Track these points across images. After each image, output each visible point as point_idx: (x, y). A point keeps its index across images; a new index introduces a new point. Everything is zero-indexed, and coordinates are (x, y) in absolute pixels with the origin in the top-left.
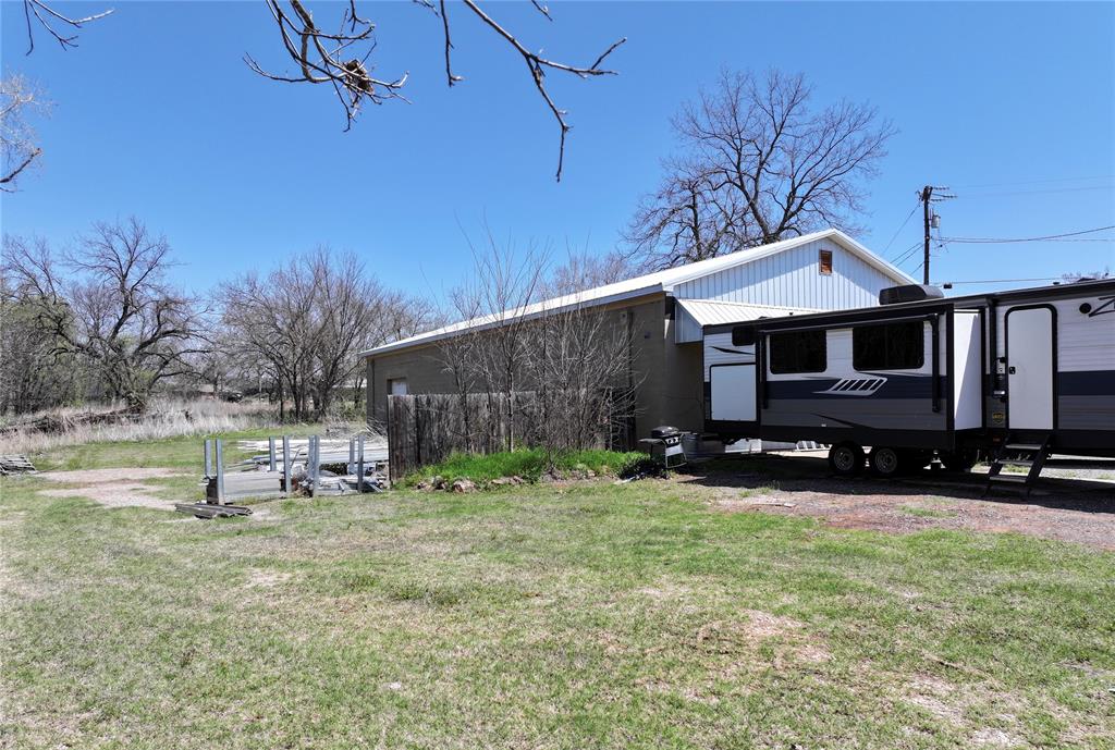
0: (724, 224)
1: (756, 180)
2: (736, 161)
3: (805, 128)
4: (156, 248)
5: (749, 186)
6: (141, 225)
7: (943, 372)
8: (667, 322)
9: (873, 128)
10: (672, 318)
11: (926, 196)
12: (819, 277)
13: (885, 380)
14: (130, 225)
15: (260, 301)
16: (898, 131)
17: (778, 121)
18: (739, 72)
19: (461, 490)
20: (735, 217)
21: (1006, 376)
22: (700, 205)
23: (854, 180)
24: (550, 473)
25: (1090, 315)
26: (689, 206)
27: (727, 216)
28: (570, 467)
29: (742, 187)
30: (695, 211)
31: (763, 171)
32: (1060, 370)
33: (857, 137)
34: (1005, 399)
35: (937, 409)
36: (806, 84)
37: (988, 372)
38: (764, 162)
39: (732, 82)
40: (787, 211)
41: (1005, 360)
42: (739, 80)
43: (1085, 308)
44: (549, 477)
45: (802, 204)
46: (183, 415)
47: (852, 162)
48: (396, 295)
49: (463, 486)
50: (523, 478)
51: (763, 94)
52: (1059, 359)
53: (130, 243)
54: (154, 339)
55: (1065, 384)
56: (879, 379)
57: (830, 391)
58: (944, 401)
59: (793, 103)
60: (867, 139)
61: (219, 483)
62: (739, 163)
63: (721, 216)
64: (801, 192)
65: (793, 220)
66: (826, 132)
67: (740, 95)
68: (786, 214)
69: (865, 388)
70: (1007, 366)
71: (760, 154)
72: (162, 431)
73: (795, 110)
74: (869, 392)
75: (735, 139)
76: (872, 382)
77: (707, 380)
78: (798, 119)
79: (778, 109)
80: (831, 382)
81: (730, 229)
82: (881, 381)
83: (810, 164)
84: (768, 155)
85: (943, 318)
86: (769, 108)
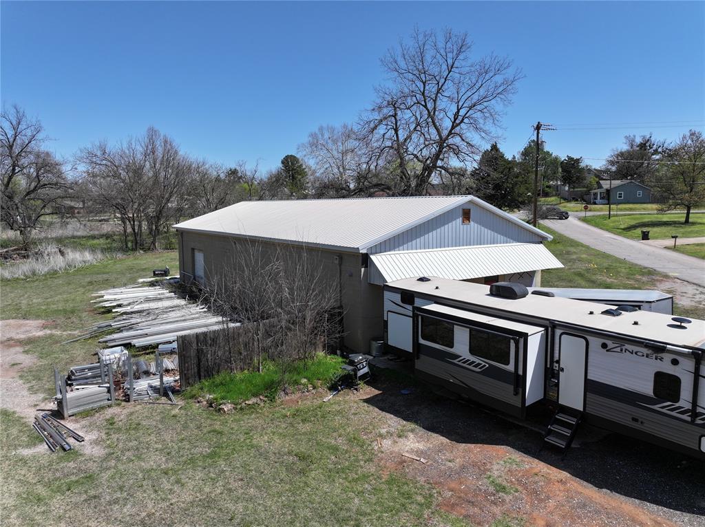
0: (414, 126)
1: (435, 101)
2: (422, 90)
3: (468, 69)
4: (33, 128)
5: (430, 105)
6: (21, 110)
7: (521, 372)
8: (363, 269)
9: (509, 73)
10: (366, 267)
11: (538, 128)
12: (461, 226)
13: (487, 366)
14: (13, 111)
15: (109, 161)
16: (525, 76)
17: (450, 62)
18: (426, 31)
19: (225, 412)
20: (422, 120)
21: (558, 371)
22: (399, 114)
23: (496, 105)
24: (284, 391)
25: (607, 351)
26: (393, 116)
27: (416, 119)
28: (296, 383)
29: (425, 106)
30: (396, 119)
31: (439, 95)
32: (589, 377)
33: (499, 79)
34: (557, 385)
35: (516, 393)
36: (468, 40)
37: (548, 366)
38: (441, 89)
39: (421, 37)
40: (453, 123)
41: (558, 362)
42: (425, 36)
43: (604, 346)
44: (282, 393)
45: (463, 119)
46: (57, 250)
47: (495, 95)
48: (201, 164)
49: (226, 409)
50: (266, 397)
51: (441, 45)
52: (589, 371)
53: (14, 123)
54: (35, 189)
55: (591, 387)
56: (484, 364)
57: (455, 361)
58: (521, 390)
59: (459, 52)
60: (505, 82)
61: (64, 404)
62: (424, 91)
63: (413, 118)
64: (462, 112)
65: (458, 128)
66: (480, 74)
67: (426, 47)
68: (453, 125)
69: (476, 366)
70: (559, 366)
71: (438, 83)
72: (41, 268)
73: (461, 57)
74: (477, 369)
75: (422, 75)
76: (479, 364)
77: (385, 319)
78: (464, 63)
79: (450, 55)
80: (457, 356)
81: (419, 128)
82: (485, 366)
83: (469, 93)
84: (442, 85)
85: (522, 341)
86: (444, 54)
